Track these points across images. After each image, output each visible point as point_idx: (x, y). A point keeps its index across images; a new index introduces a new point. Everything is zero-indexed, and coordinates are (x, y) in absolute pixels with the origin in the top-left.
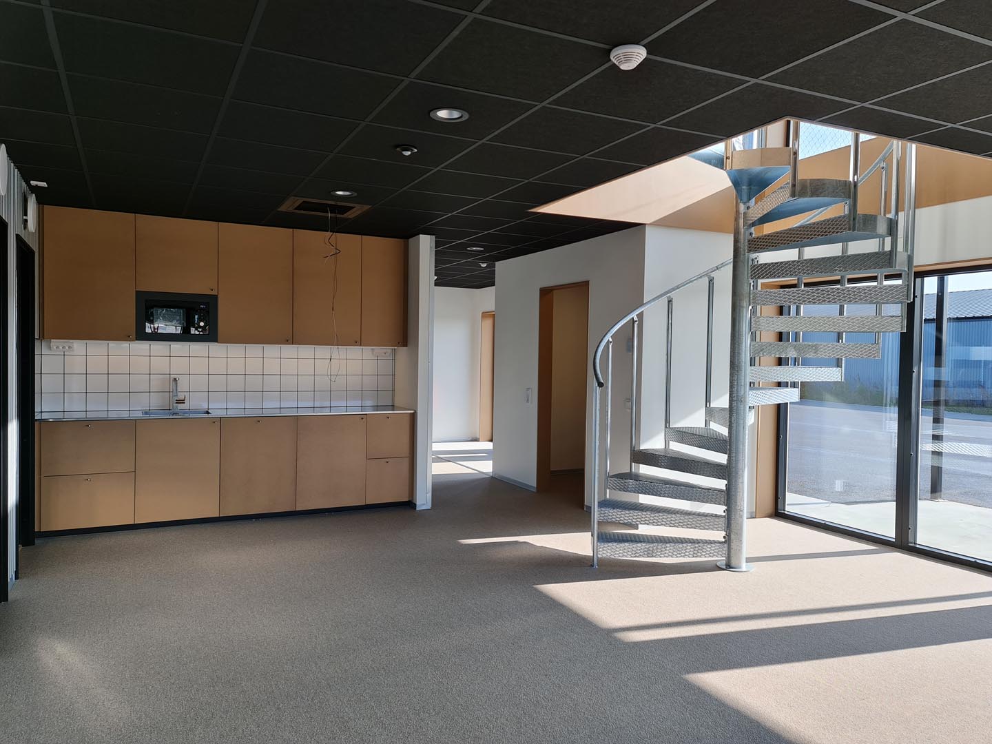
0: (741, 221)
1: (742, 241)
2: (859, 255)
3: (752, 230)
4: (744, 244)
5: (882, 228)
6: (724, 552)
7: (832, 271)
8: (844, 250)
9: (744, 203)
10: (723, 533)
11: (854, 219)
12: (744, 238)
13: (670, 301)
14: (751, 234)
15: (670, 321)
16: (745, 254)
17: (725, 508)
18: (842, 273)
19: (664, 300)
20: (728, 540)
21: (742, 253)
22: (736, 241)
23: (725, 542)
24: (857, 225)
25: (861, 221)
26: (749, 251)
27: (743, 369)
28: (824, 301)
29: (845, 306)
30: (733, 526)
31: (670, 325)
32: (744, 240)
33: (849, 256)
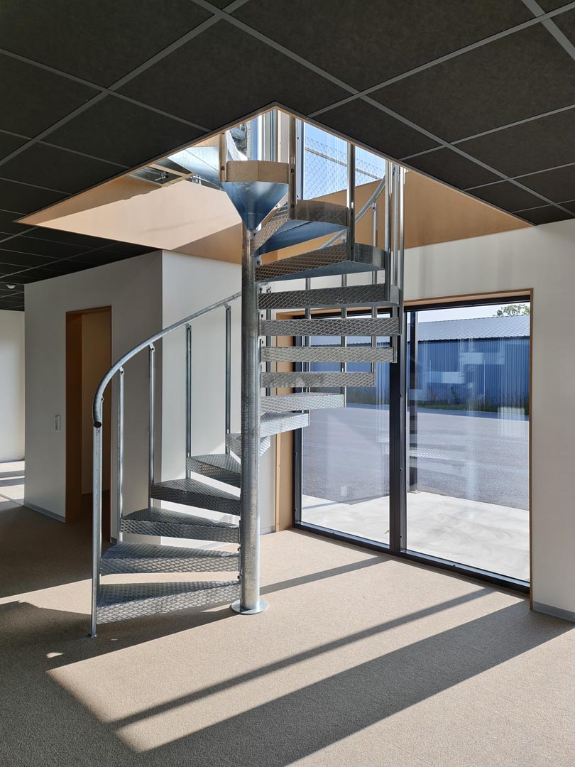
0: (249, 248)
1: (250, 269)
2: (357, 287)
3: (260, 258)
4: (252, 272)
5: (377, 260)
6: (238, 593)
7: (334, 302)
8: (344, 281)
9: (251, 230)
10: (237, 573)
11: (352, 248)
12: (252, 266)
13: (189, 329)
14: (258, 262)
15: (189, 350)
16: (252, 283)
17: (238, 545)
18: (343, 305)
19: (183, 328)
20: (242, 580)
21: (250, 280)
22: (244, 270)
23: (240, 582)
24: (355, 255)
25: (359, 251)
26: (257, 280)
27: (254, 401)
28: (327, 332)
29: (346, 337)
30: (247, 565)
31: (189, 353)
32: (252, 269)
33: (348, 288)
